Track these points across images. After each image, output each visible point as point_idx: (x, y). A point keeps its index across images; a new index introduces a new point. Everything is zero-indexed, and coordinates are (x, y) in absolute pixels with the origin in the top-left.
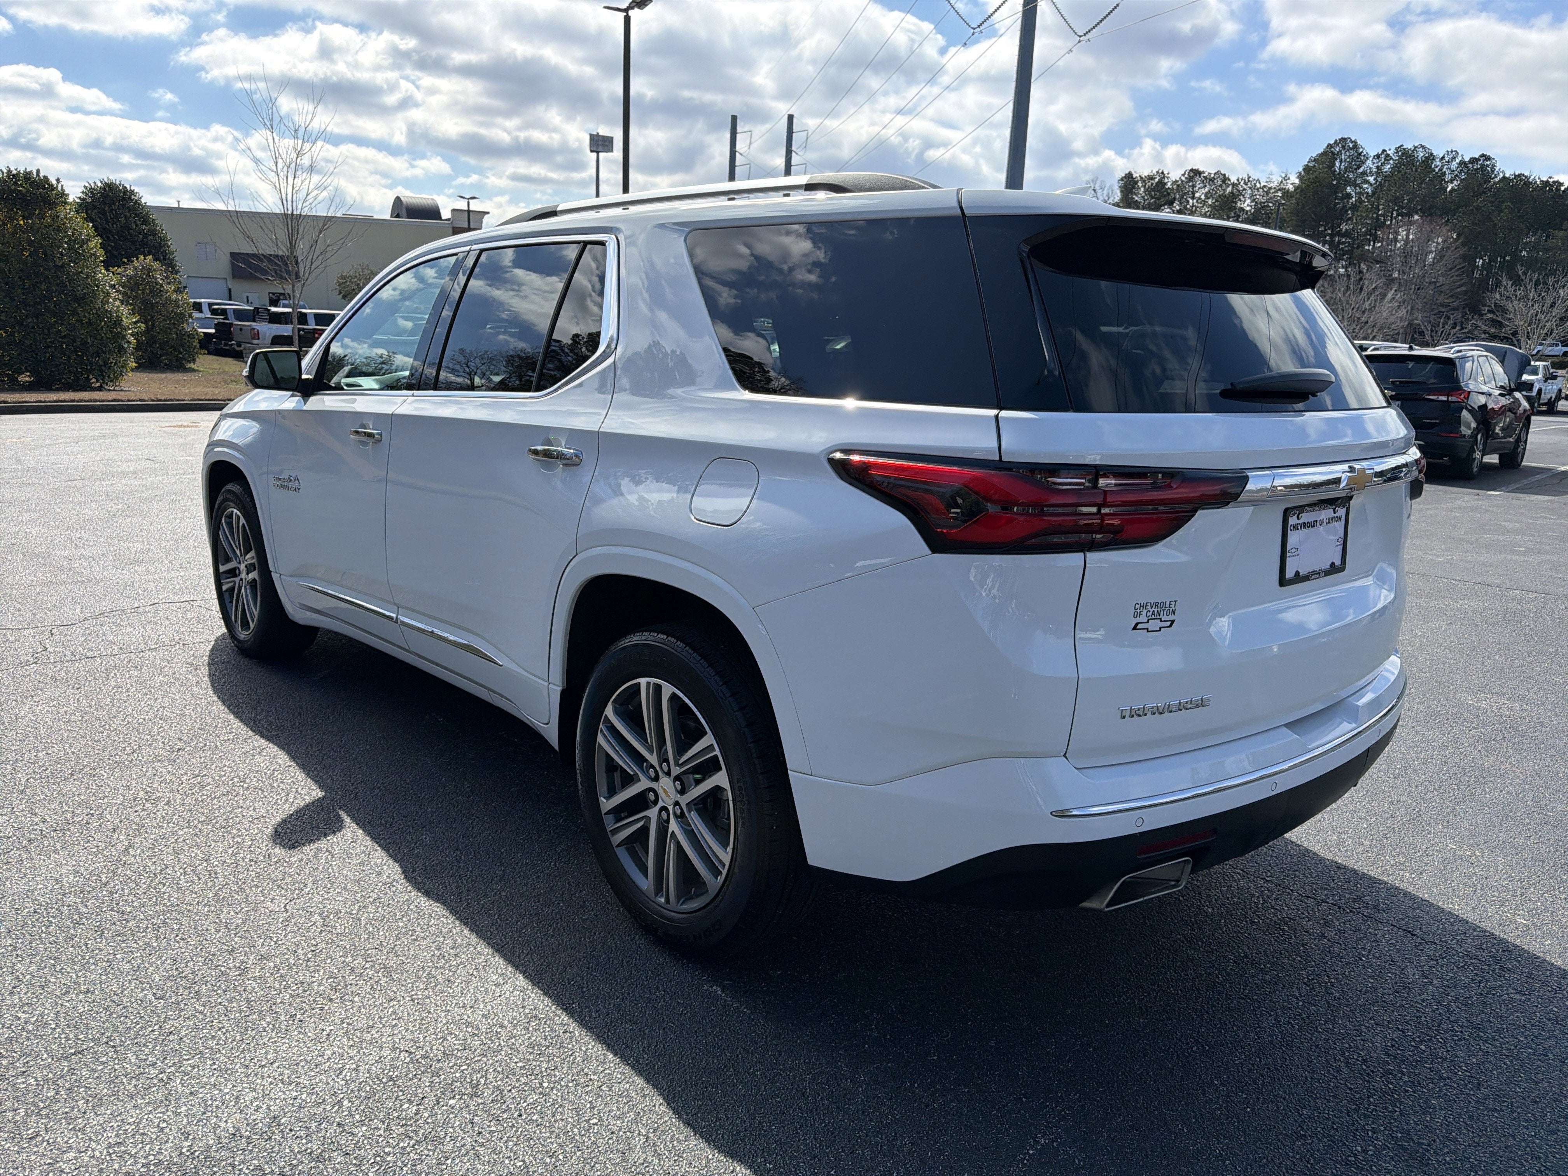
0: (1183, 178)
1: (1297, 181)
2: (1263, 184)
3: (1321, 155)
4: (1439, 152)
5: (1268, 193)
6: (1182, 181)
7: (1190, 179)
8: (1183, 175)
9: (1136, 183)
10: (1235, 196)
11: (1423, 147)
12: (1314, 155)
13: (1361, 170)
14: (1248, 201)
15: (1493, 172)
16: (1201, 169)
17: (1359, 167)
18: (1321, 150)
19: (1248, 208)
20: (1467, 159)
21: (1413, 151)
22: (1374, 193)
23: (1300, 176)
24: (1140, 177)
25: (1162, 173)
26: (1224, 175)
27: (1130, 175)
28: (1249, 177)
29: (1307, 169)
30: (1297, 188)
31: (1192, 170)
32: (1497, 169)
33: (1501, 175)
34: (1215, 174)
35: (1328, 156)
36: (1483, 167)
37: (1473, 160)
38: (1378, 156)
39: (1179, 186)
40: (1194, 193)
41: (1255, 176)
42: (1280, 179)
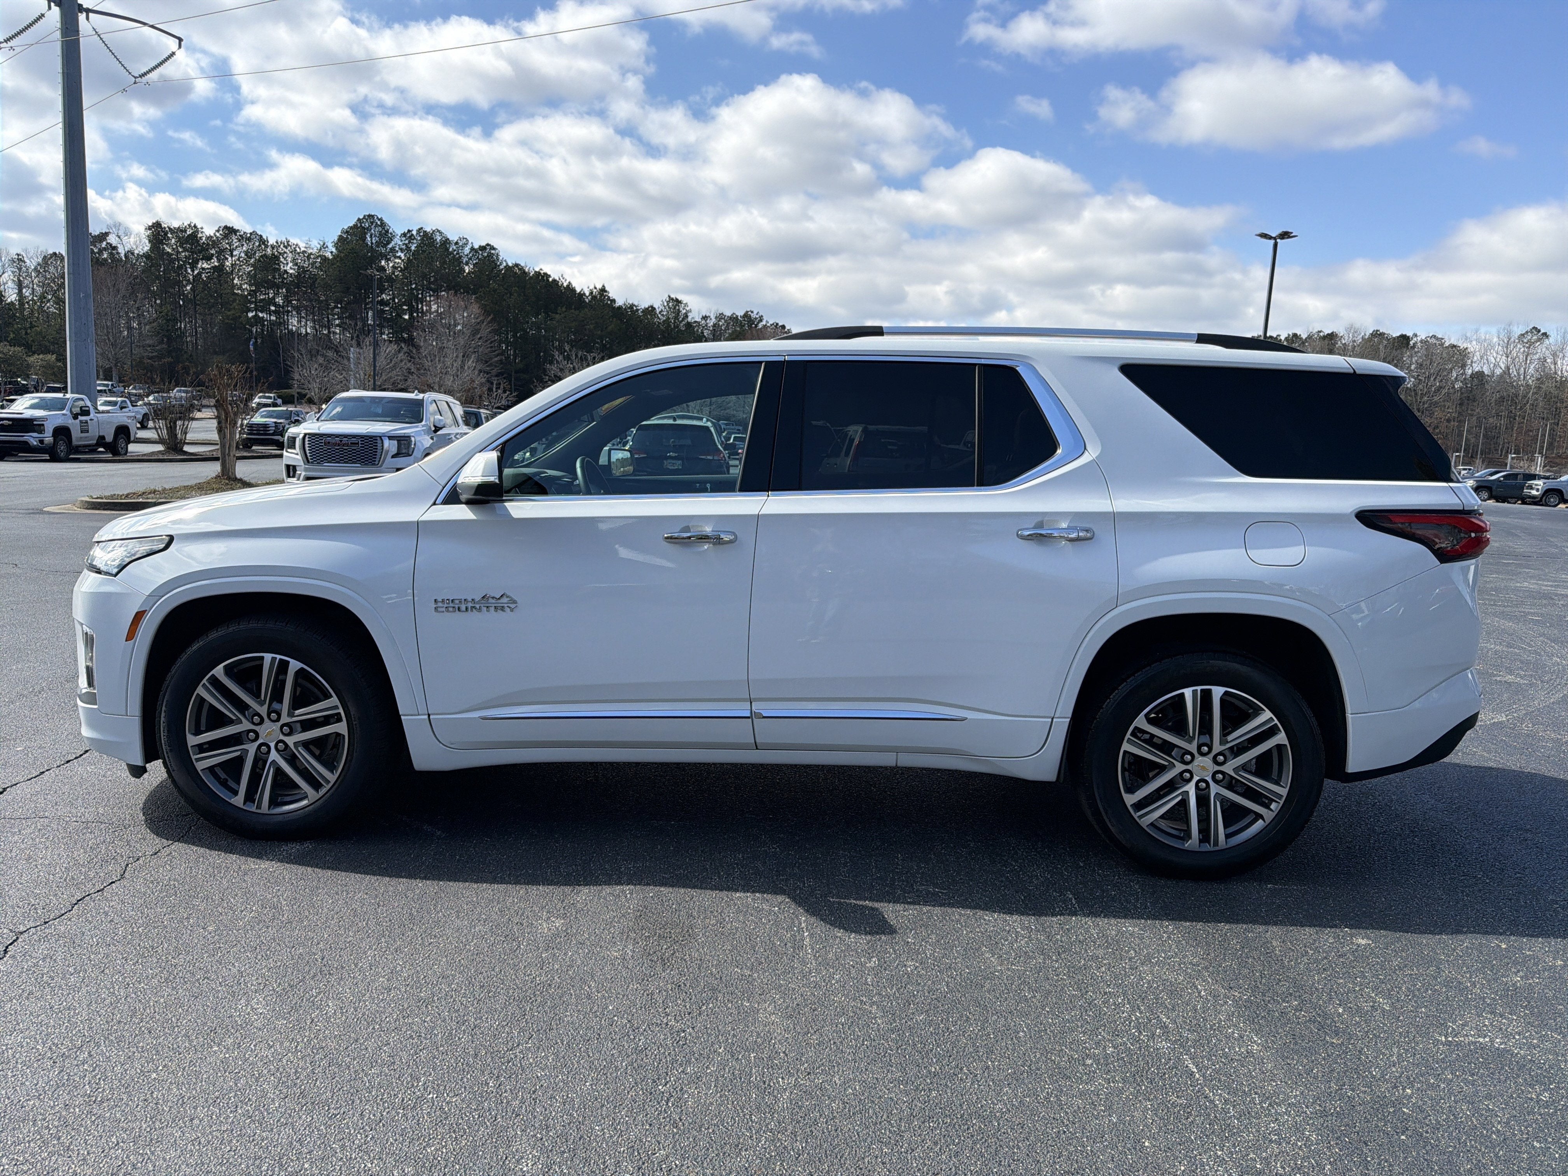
0: (218, 234)
1: (334, 250)
2: (303, 249)
3: (351, 228)
4: (453, 238)
5: (309, 257)
6: (217, 238)
7: (226, 236)
8: (218, 231)
9: (166, 234)
10: (274, 259)
11: (438, 231)
12: (346, 227)
13: (390, 246)
14: (290, 265)
15: (498, 260)
16: (236, 227)
17: (388, 243)
18: (351, 225)
19: (291, 271)
20: (476, 247)
21: (432, 234)
22: (406, 268)
23: (336, 245)
24: (169, 228)
25: (195, 226)
26: (261, 236)
27: (157, 225)
28: (288, 242)
29: (341, 238)
30: (335, 257)
31: (226, 227)
32: (501, 258)
33: (504, 264)
34: (251, 234)
35: (358, 231)
36: (490, 255)
37: (483, 248)
38: (404, 235)
39: (213, 242)
40: (231, 251)
41: (293, 241)
42: (319, 247)
